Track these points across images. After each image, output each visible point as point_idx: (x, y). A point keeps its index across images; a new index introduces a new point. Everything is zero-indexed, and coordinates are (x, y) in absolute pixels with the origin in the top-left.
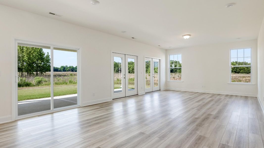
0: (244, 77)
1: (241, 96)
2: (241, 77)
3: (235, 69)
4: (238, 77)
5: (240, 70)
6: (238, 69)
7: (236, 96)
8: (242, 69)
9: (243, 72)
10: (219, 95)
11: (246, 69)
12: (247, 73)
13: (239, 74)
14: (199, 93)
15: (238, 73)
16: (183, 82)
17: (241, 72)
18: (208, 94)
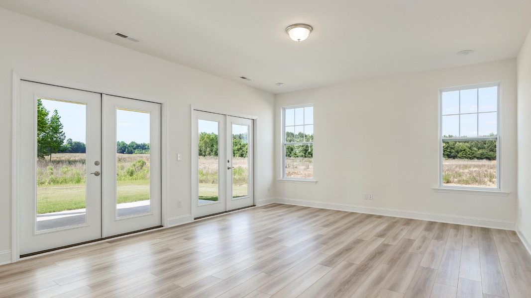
0: (466, 167)
1: (471, 228)
2: (460, 165)
3: (448, 150)
4: (454, 167)
5: (458, 152)
6: (453, 151)
7: (457, 227)
8: (461, 151)
9: (463, 156)
10: (408, 222)
11: (469, 151)
12: (471, 158)
13: (456, 159)
14: (355, 216)
15: (454, 157)
16: (317, 182)
17: (459, 155)
18: (379, 220)
